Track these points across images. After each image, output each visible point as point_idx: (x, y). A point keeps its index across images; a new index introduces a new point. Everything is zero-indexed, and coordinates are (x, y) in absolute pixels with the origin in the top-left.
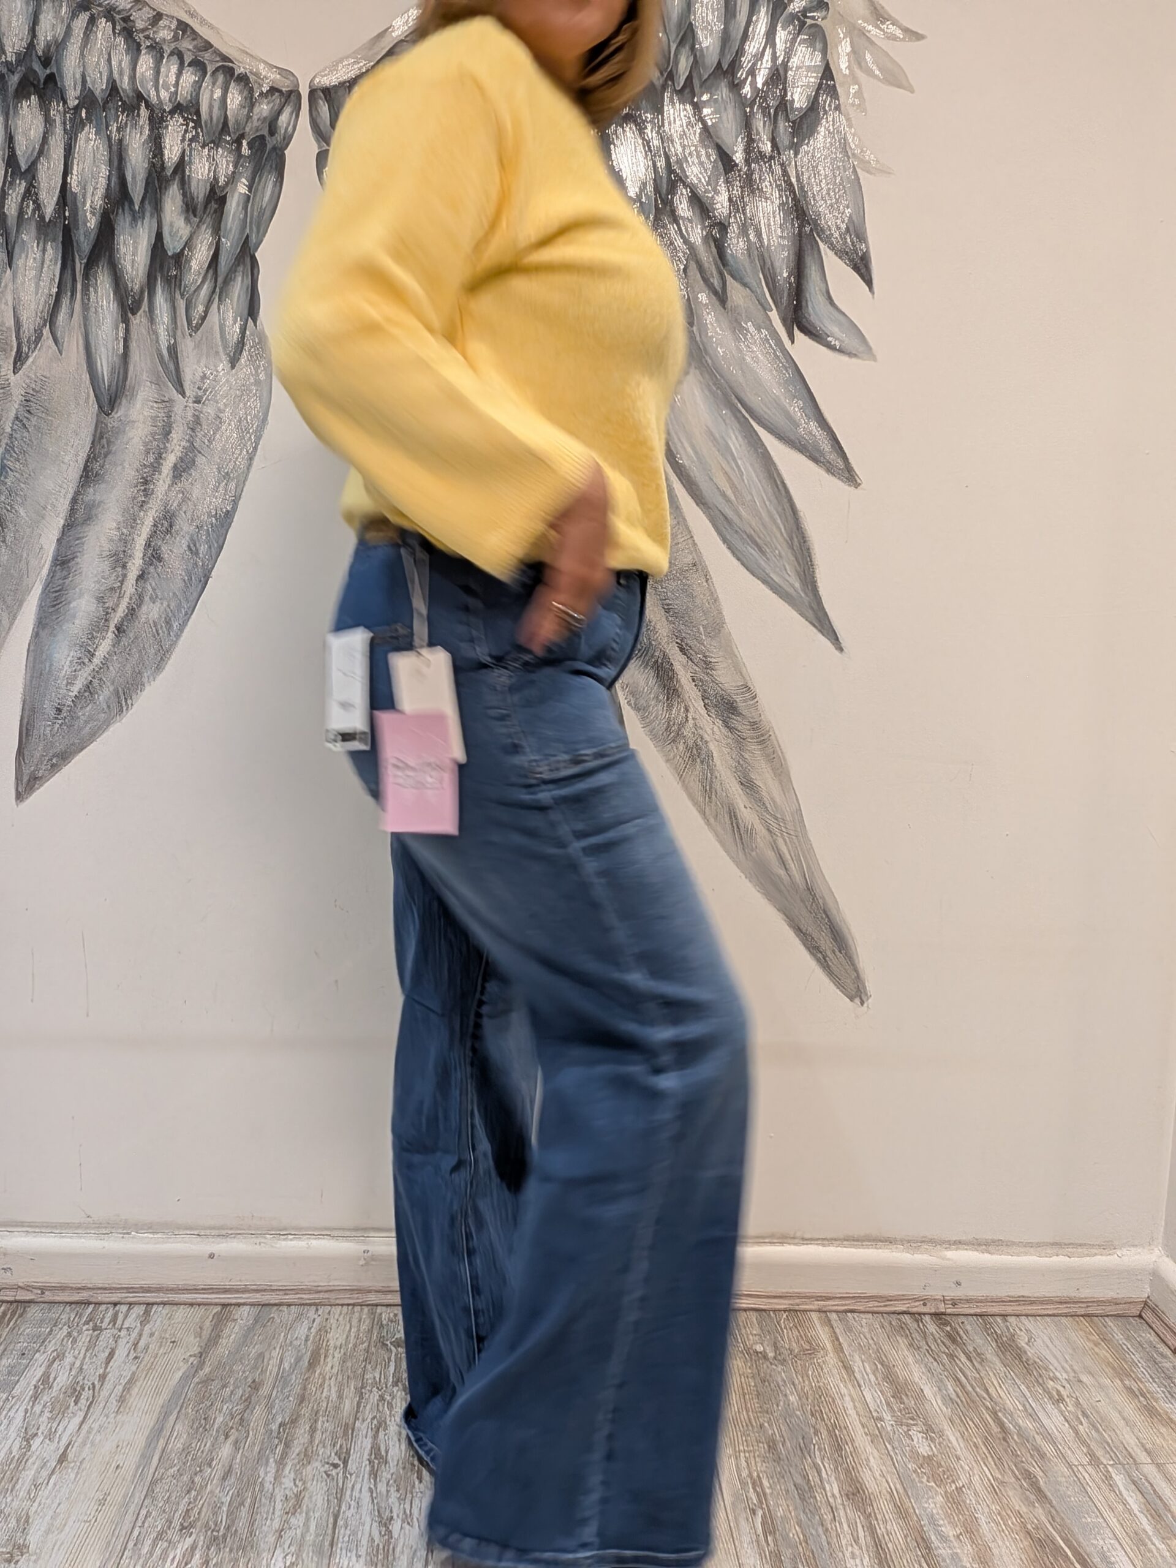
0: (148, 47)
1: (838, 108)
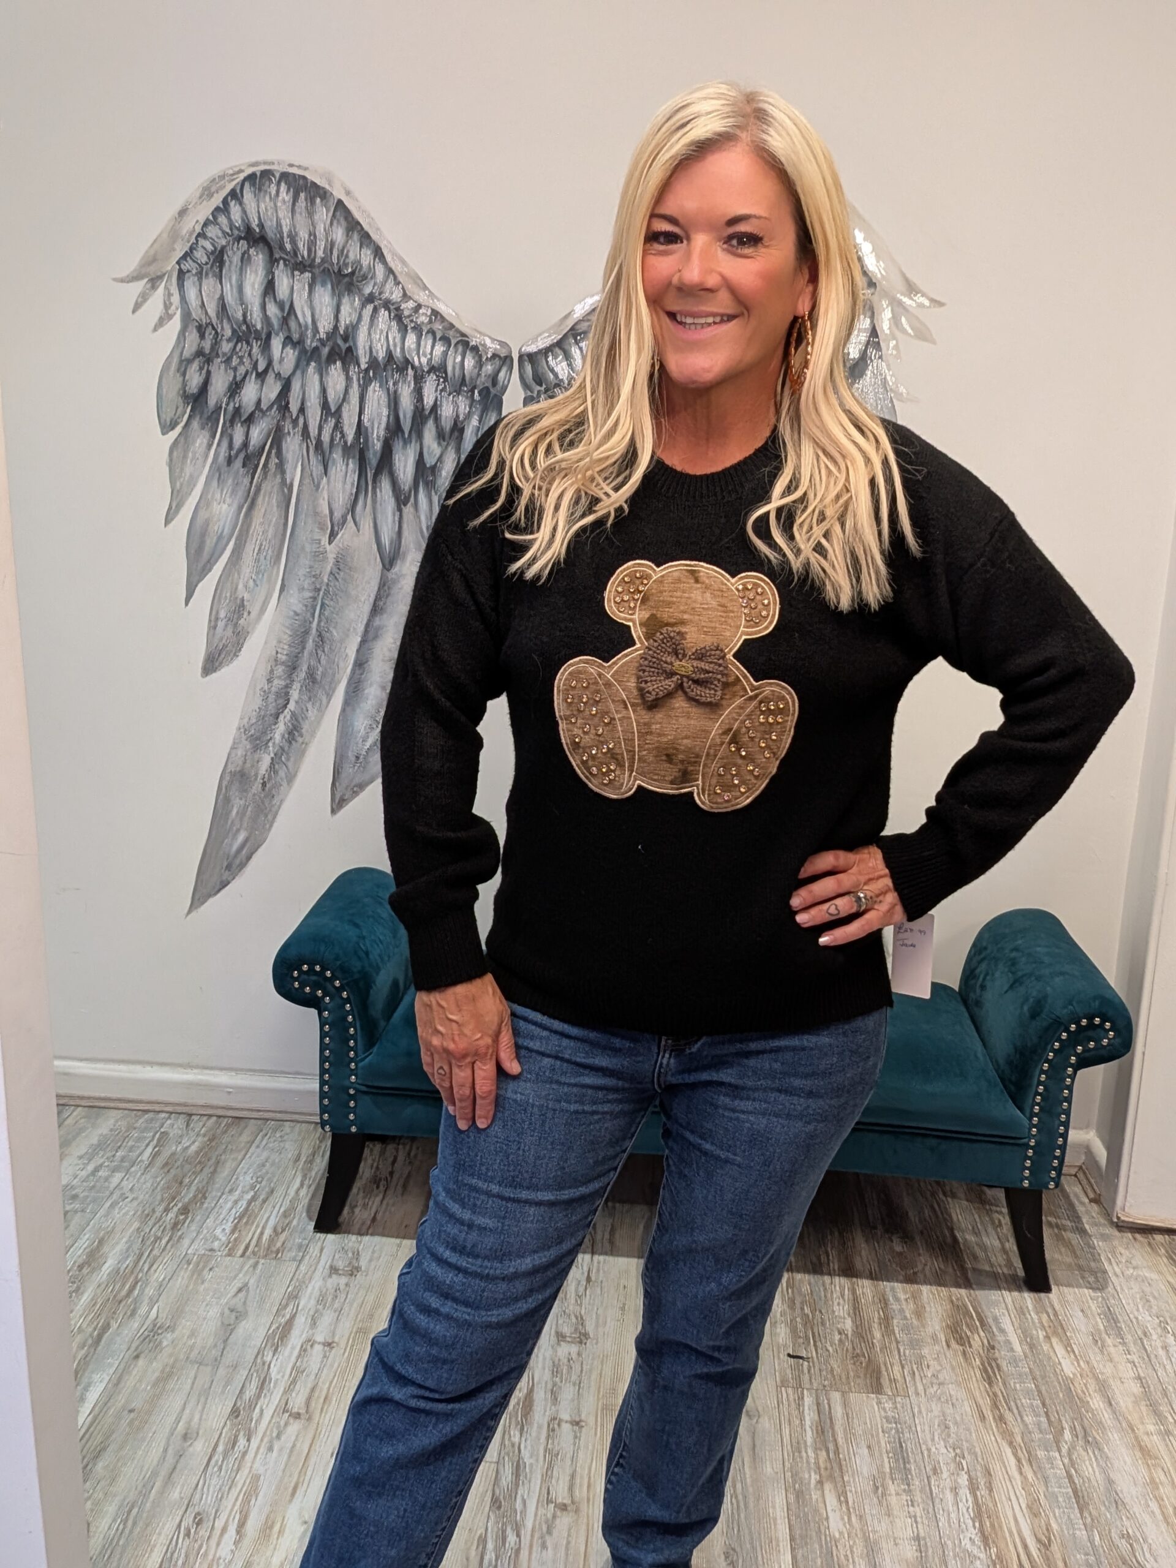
1: (880, 357)
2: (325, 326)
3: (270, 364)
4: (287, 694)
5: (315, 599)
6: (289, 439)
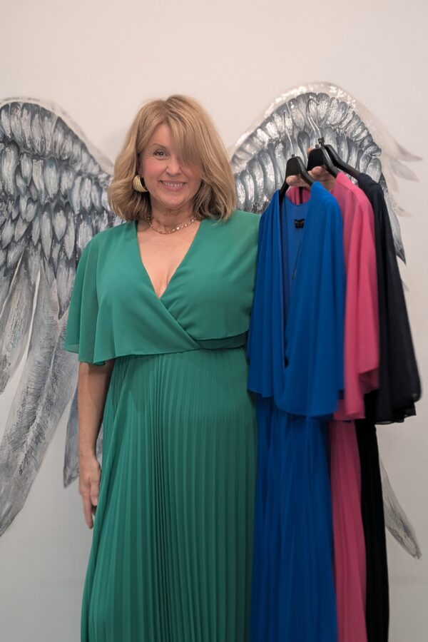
0: (106, 189)
1: (387, 191)
2: (53, 190)
3: (19, 214)
4: (34, 413)
5: (50, 353)
6: (32, 258)
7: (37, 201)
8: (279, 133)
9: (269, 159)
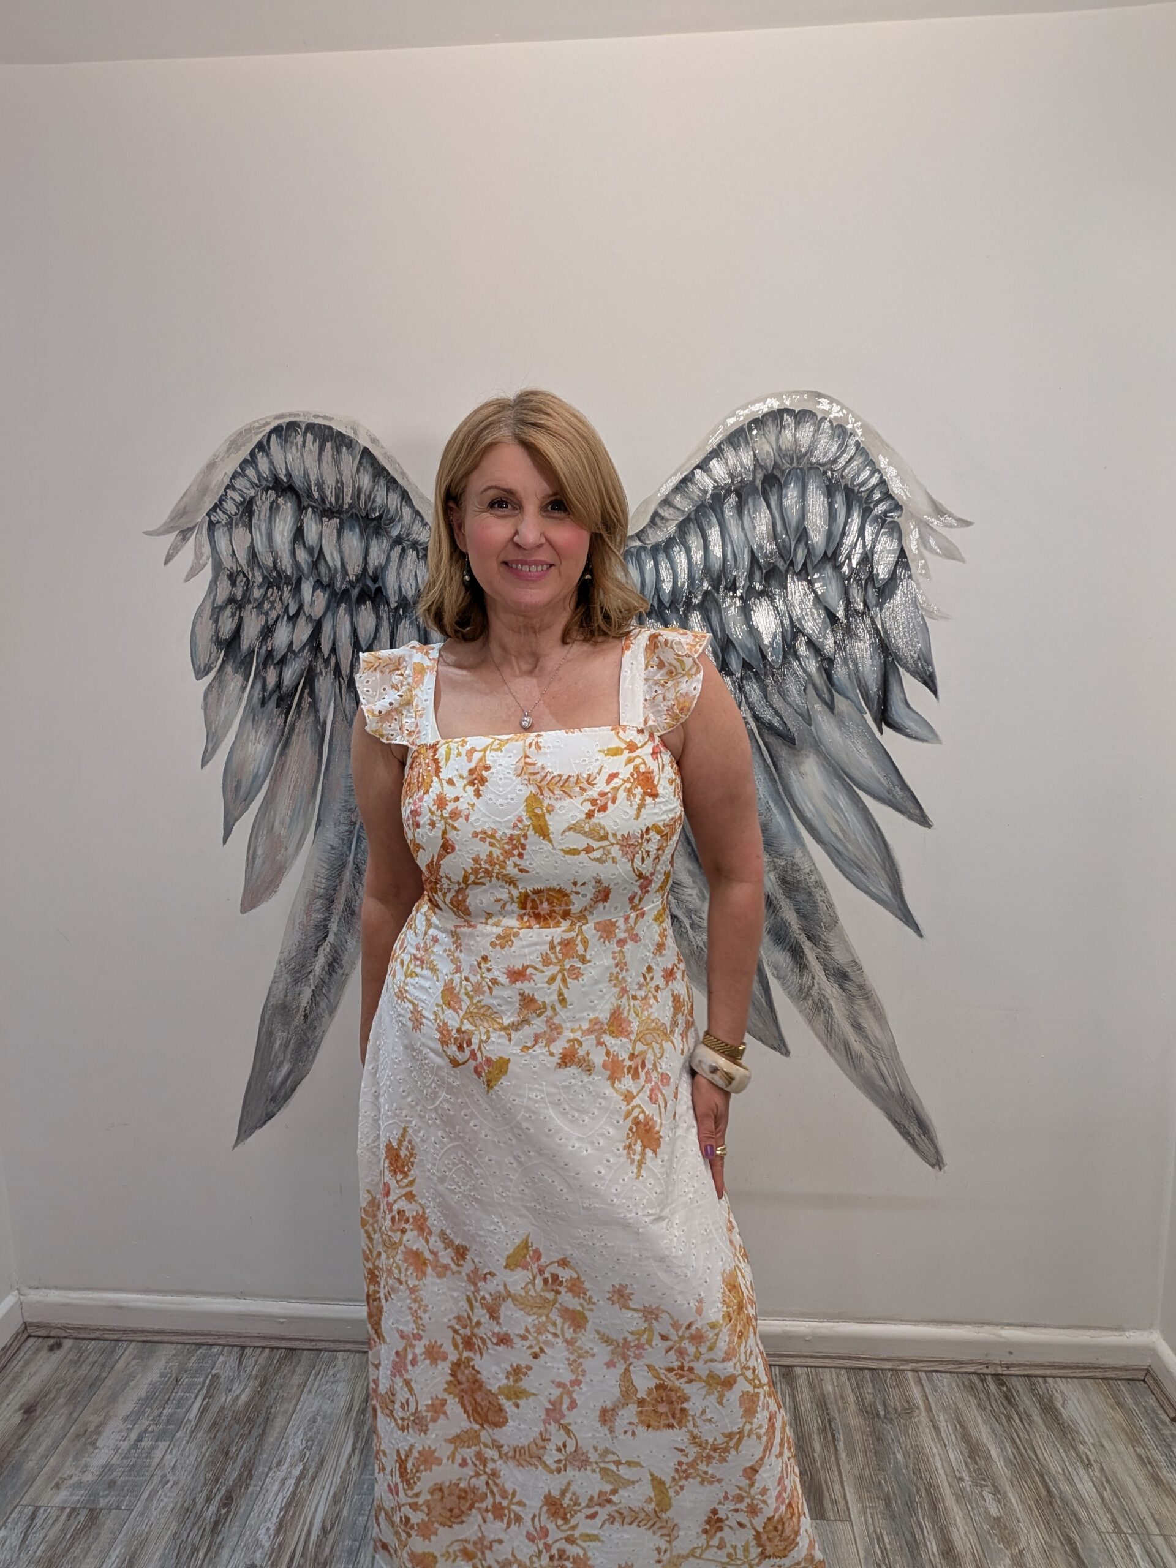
1: (910, 577)
2: (354, 569)
3: (301, 607)
4: (326, 927)
5: (351, 832)
6: (321, 678)
7: (328, 586)
8: (731, 475)
9: (714, 520)
